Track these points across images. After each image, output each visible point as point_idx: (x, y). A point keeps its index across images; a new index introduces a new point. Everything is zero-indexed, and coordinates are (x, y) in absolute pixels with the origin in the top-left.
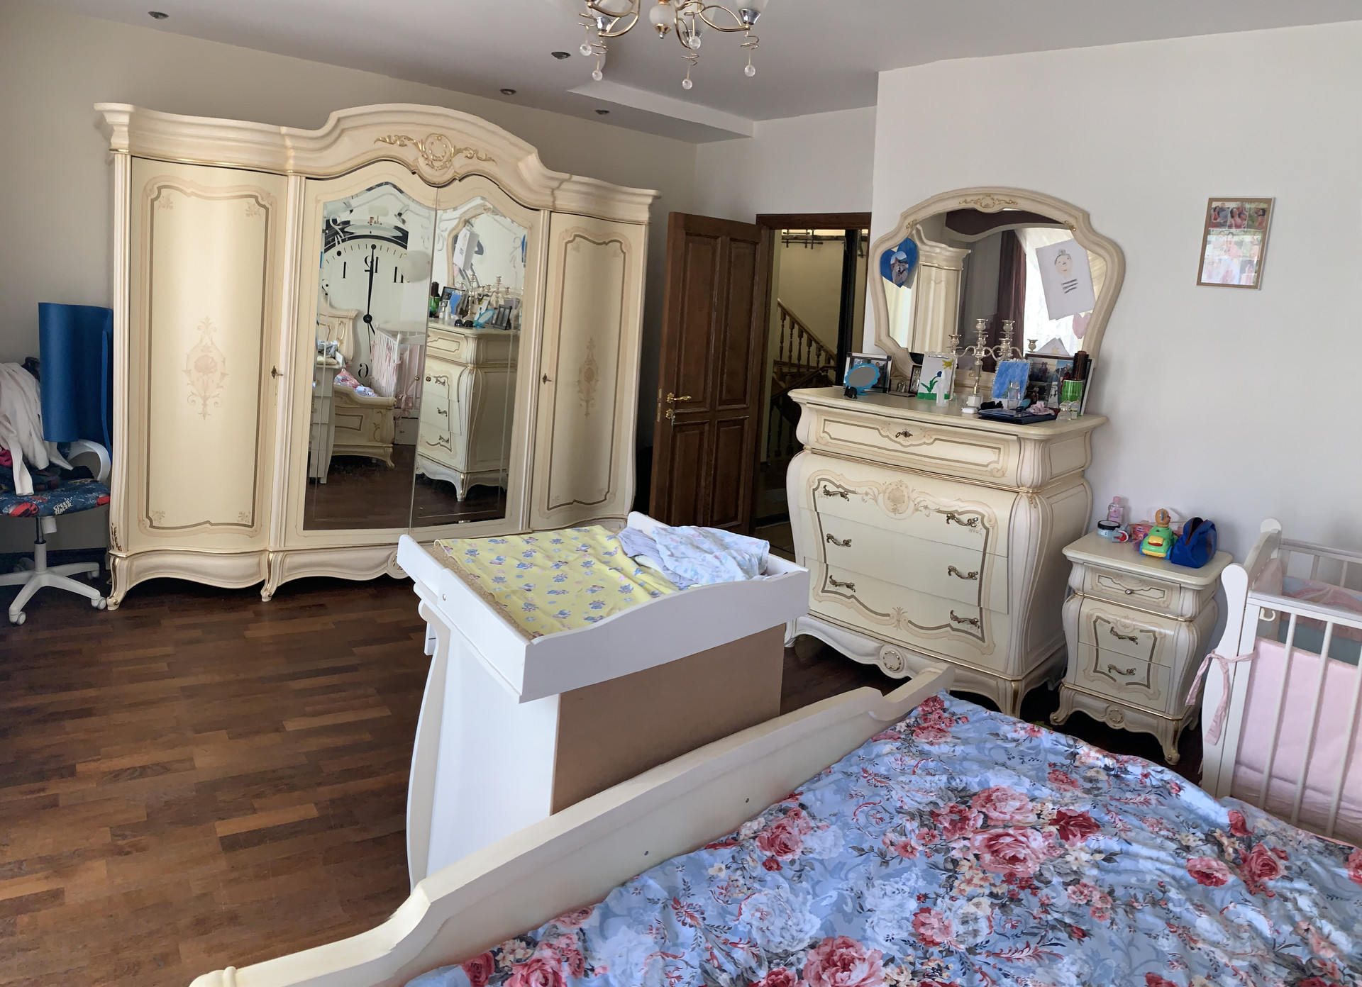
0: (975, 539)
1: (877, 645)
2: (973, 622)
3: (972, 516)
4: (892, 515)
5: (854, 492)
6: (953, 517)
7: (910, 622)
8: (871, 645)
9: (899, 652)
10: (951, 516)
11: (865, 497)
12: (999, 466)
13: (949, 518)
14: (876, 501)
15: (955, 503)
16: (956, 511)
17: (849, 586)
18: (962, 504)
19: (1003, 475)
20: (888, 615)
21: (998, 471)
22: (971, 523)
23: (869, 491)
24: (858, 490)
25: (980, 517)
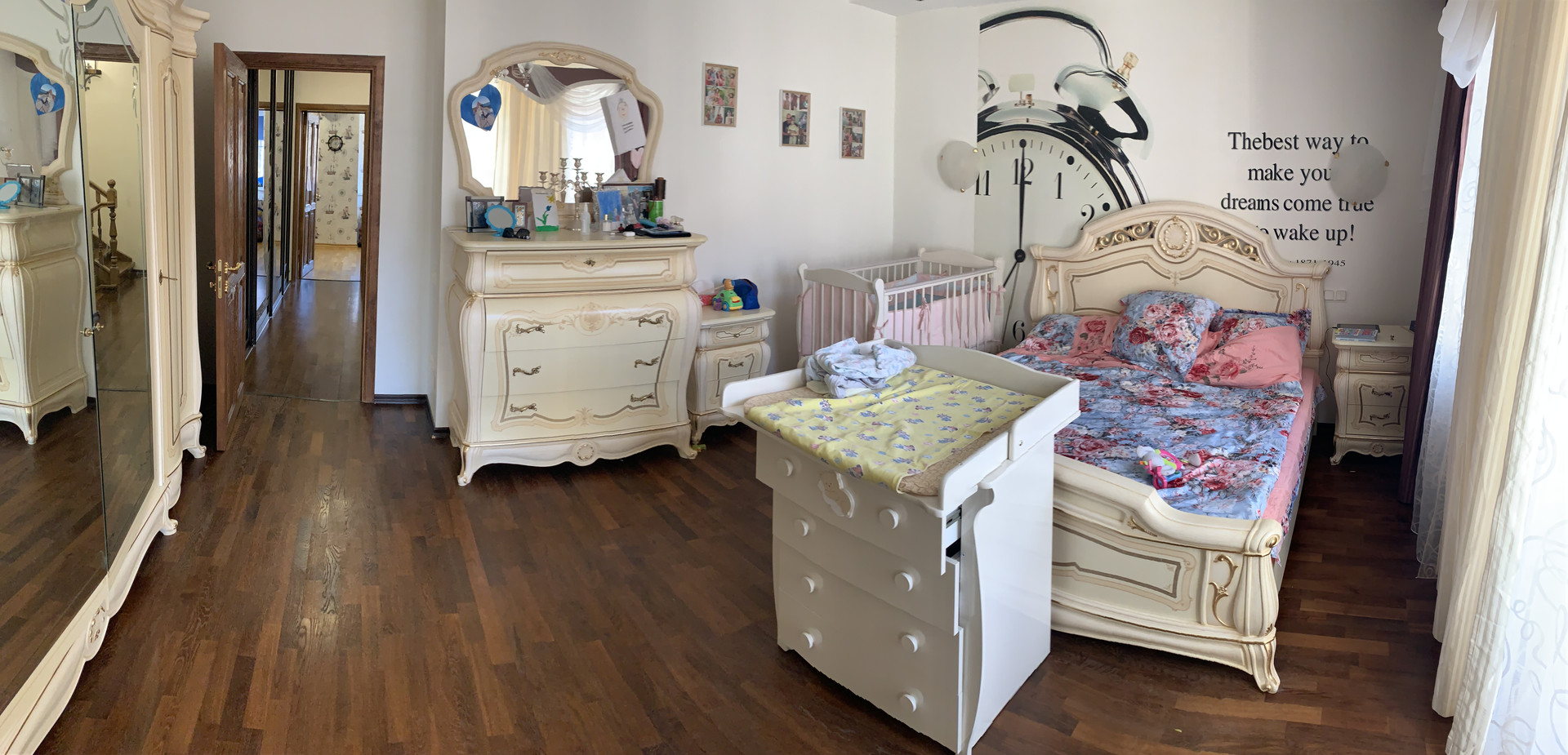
0: (660, 332)
1: (570, 445)
2: (650, 397)
3: (660, 315)
4: (589, 333)
5: (549, 324)
6: (645, 321)
7: (595, 416)
8: (565, 447)
9: (590, 443)
10: (642, 320)
11: (562, 325)
12: (670, 273)
13: (640, 322)
14: (574, 325)
15: (643, 309)
16: (646, 315)
17: (532, 407)
18: (649, 309)
19: (674, 279)
20: (573, 418)
21: (670, 276)
22: (658, 321)
23: (566, 319)
24: (553, 321)
25: (665, 314)
